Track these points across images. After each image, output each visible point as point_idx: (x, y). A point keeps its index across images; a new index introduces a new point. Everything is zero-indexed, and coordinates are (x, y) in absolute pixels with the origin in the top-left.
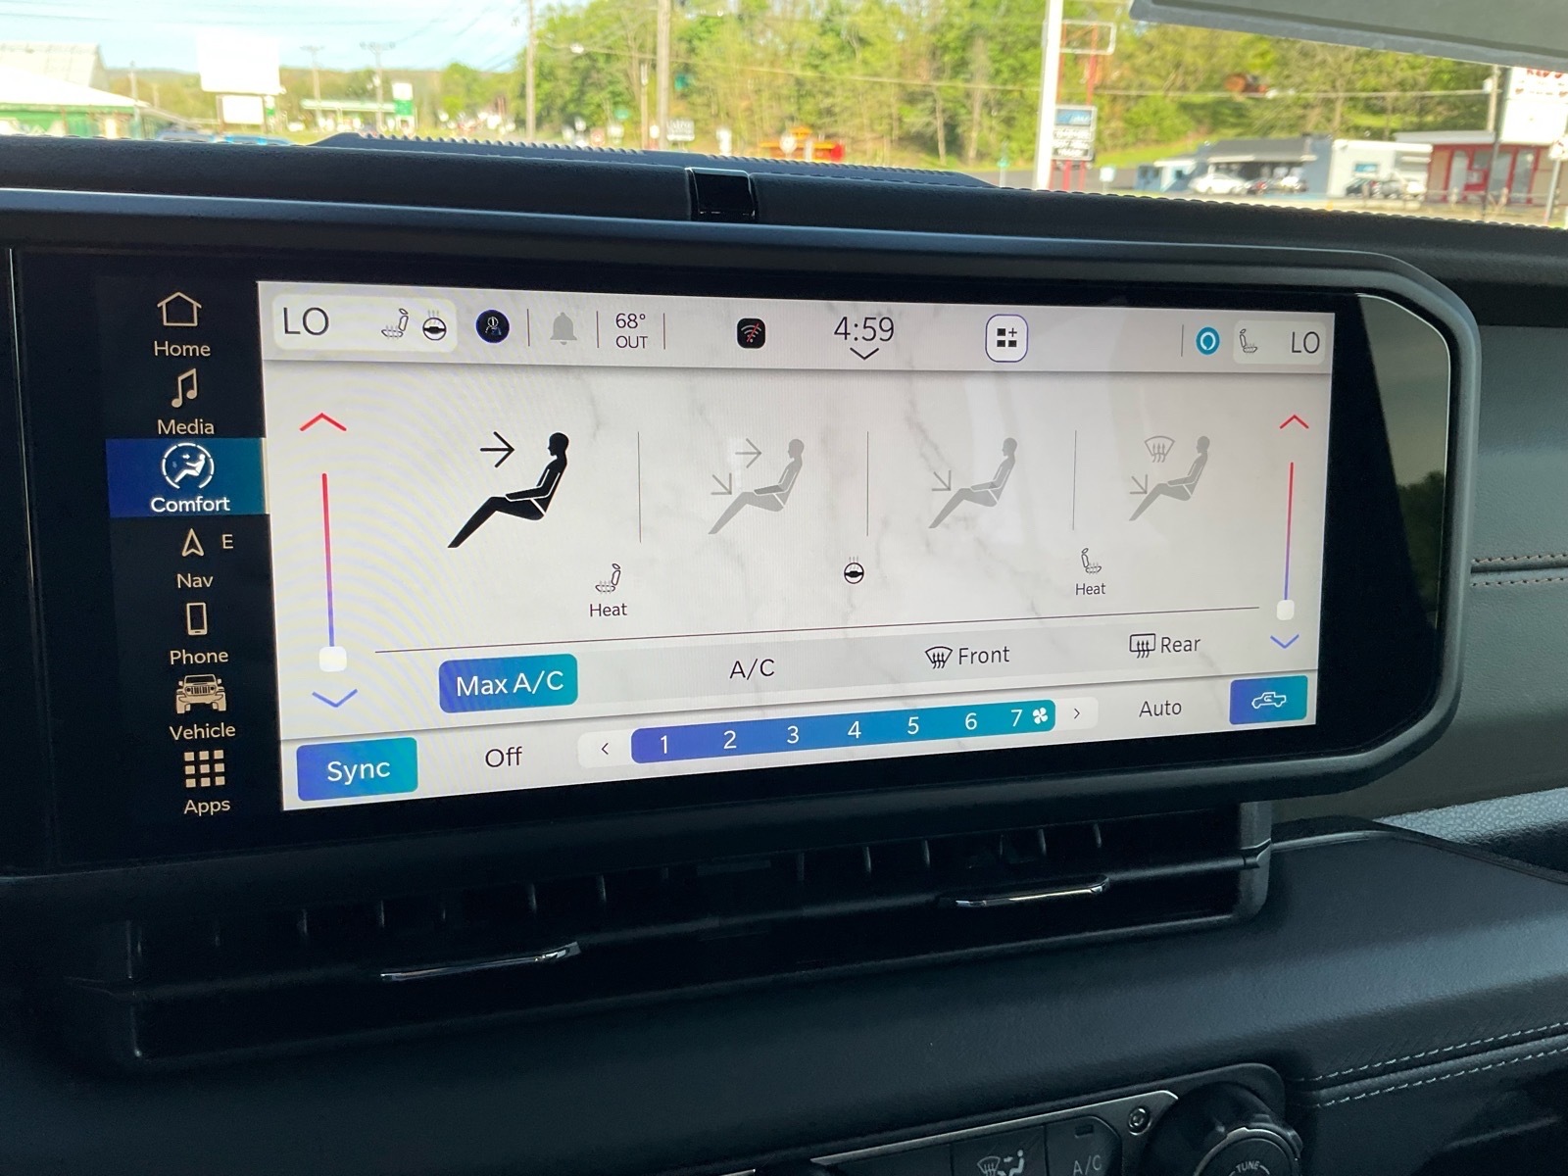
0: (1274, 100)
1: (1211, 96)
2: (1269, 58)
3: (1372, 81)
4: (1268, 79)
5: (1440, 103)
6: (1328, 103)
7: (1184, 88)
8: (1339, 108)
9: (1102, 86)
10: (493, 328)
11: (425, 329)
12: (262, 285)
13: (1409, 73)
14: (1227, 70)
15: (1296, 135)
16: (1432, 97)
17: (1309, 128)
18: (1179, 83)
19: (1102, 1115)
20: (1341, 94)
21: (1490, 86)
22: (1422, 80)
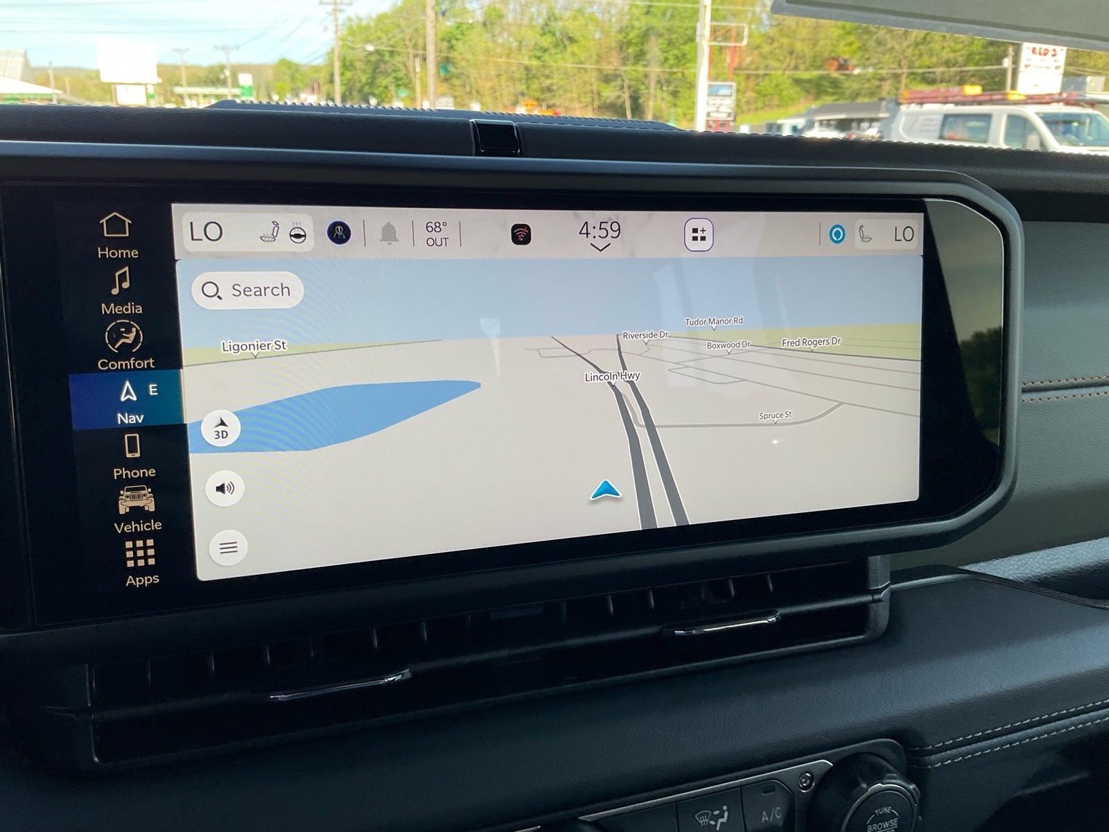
0: (859, 75)
1: (815, 73)
2: (854, 46)
3: (926, 60)
4: (854, 62)
5: (973, 76)
6: (897, 77)
7: (796, 68)
8: (904, 80)
9: (739, 68)
10: (339, 234)
11: (291, 236)
12: (174, 206)
13: (952, 55)
14: (826, 54)
15: (875, 99)
16: (968, 71)
17: (884, 94)
18: (793, 64)
19: (780, 779)
20: (905, 71)
21: (1007, 63)
22: (960, 60)
